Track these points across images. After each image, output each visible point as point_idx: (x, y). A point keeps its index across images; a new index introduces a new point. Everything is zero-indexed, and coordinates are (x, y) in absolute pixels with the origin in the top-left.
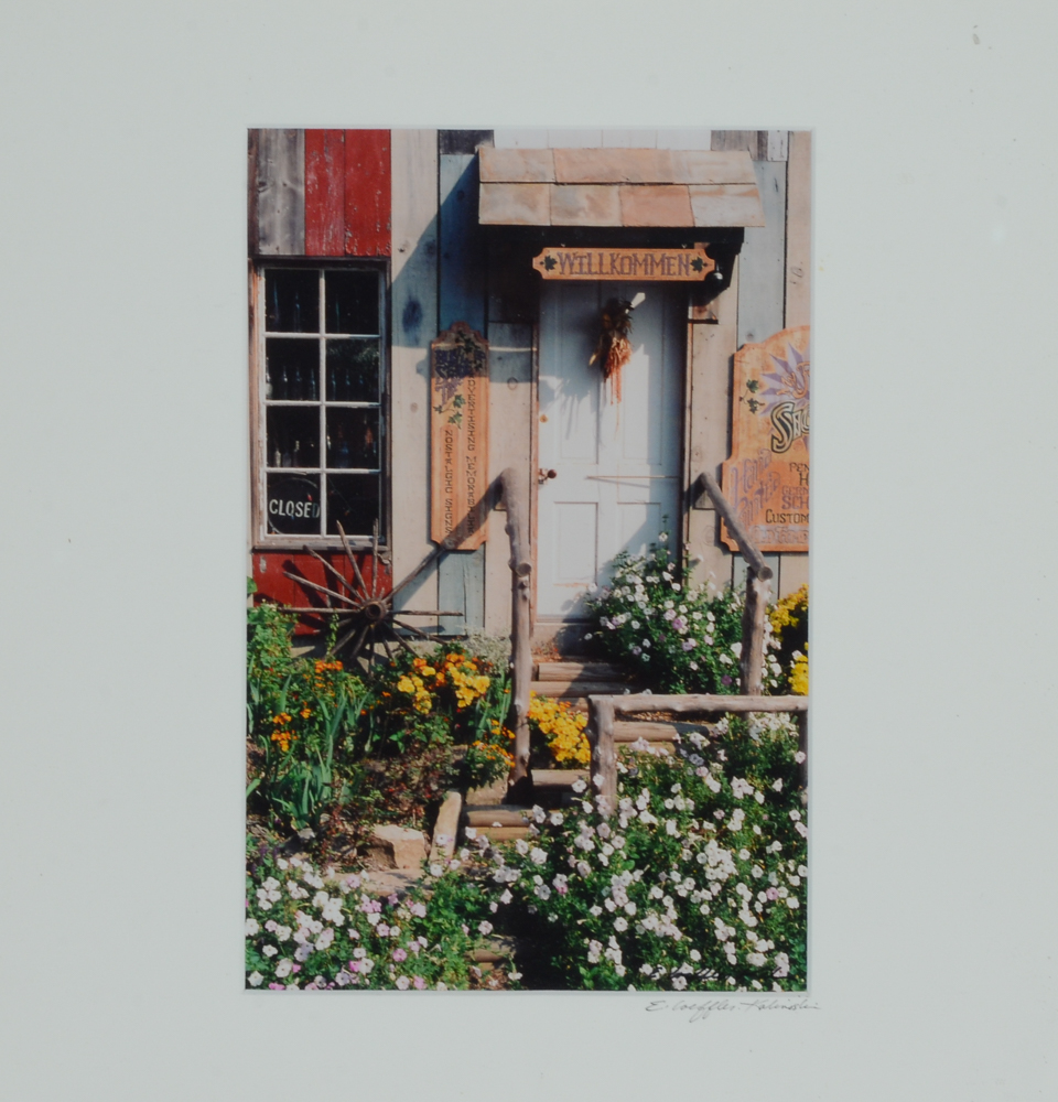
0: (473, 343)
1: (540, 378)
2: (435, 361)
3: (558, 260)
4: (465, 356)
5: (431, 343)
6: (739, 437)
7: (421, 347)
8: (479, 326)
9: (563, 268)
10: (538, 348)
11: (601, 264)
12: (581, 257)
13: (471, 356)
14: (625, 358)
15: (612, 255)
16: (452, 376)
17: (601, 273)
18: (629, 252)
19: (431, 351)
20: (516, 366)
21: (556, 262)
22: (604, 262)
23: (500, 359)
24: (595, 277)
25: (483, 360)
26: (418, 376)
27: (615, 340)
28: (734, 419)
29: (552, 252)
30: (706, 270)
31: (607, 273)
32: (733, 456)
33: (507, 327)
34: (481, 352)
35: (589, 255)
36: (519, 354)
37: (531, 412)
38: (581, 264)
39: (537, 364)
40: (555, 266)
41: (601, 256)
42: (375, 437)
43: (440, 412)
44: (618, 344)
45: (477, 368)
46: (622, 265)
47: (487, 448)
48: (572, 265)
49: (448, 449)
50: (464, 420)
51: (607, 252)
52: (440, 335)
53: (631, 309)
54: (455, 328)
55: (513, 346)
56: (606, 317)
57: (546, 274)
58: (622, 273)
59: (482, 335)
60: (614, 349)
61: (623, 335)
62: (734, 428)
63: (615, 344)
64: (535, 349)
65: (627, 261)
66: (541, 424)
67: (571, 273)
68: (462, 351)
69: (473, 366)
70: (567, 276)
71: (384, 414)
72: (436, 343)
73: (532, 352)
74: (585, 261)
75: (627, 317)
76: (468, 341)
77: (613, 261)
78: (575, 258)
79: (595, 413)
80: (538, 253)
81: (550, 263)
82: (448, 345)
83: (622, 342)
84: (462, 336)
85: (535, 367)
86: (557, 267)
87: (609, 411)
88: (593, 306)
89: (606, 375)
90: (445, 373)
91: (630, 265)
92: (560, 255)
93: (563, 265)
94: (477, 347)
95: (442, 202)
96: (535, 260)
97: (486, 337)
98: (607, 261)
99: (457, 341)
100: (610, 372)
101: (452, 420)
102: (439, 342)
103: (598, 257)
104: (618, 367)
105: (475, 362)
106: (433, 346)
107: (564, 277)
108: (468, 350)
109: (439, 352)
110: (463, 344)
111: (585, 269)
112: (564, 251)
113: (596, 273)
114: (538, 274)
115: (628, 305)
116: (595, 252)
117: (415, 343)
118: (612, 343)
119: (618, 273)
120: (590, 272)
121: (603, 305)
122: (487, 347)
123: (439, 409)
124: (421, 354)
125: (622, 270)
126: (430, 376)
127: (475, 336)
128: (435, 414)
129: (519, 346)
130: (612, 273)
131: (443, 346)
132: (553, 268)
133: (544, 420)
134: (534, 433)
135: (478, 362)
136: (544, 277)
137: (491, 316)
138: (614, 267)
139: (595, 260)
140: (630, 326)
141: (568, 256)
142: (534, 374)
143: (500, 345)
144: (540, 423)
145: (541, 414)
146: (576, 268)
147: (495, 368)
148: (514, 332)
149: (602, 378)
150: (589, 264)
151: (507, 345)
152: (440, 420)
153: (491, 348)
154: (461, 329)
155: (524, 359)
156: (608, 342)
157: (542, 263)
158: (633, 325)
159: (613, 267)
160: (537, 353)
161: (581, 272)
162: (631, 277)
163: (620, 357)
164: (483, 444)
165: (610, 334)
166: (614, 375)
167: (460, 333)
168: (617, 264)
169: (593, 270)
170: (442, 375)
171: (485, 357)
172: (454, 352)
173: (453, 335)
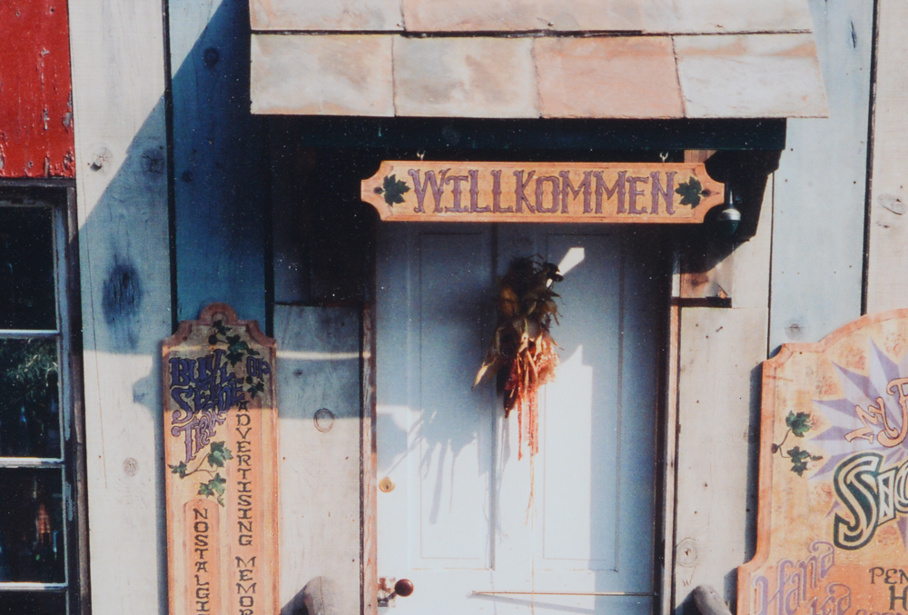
0: (244, 344)
1: (379, 409)
2: (169, 380)
3: (410, 184)
4: (230, 369)
5: (161, 344)
6: (770, 519)
7: (142, 353)
8: (256, 312)
9: (421, 201)
10: (373, 351)
11: (496, 192)
12: (457, 179)
13: (241, 369)
14: (544, 370)
15: (518, 175)
16: (205, 407)
17: (497, 208)
18: (554, 169)
19: (161, 361)
20: (331, 386)
21: (407, 189)
22: (503, 188)
23: (298, 373)
24: (486, 218)
25: (266, 377)
26: (137, 407)
27: (525, 338)
28: (761, 487)
29: (398, 169)
30: (707, 204)
31: (509, 210)
32: (758, 556)
33: (311, 316)
34: (261, 362)
35: (473, 174)
36: (335, 364)
37: (362, 472)
38: (456, 192)
39: (373, 383)
40: (405, 196)
41: (496, 176)
42: (55, 523)
43: (183, 475)
44: (532, 346)
45: (253, 391)
46: (538, 194)
47: (275, 542)
48: (438, 194)
49: (201, 543)
50: (230, 491)
51: (508, 169)
52: (178, 328)
53: (558, 279)
54: (207, 316)
55: (323, 350)
56: (507, 295)
57: (388, 212)
58: (539, 208)
59: (263, 327)
60: (523, 354)
61: (542, 328)
62: (761, 503)
63: (525, 345)
64: (367, 355)
65: (548, 187)
66: (381, 495)
67: (437, 209)
68: (224, 359)
69: (246, 387)
70: (429, 215)
71: (71, 479)
72: (170, 345)
73: (361, 359)
74: (465, 186)
75: (549, 294)
76: (234, 341)
77: (521, 186)
78: (446, 180)
79: (487, 474)
80: (371, 170)
81: (394, 191)
82: (195, 348)
83: (539, 341)
84: (223, 331)
85: (368, 389)
86: (411, 197)
87: (513, 471)
88: (482, 273)
89: (509, 404)
90: (190, 401)
91: (555, 194)
92: (414, 175)
93: (420, 194)
94: (251, 352)
95: (175, 70)
96: (364, 184)
97: (270, 332)
98: (508, 185)
99: (213, 340)
100: (516, 396)
101: (206, 489)
102: (178, 343)
103: (491, 179)
104: (531, 389)
105: (249, 380)
106: (165, 350)
107: (422, 217)
108: (234, 358)
109: (176, 361)
110: (224, 347)
111: (465, 201)
112: (423, 167)
113: (486, 209)
114: (371, 211)
115: (551, 270)
116: (484, 168)
117: (130, 344)
118: (520, 344)
119: (532, 210)
120: (474, 208)
121: (502, 269)
122: (272, 352)
123: (181, 470)
124: (142, 365)
125: (539, 204)
126: (162, 407)
127: (248, 330)
128: (173, 479)
129: (335, 349)
130: (519, 210)
131: (185, 350)
132: (400, 200)
133: (387, 487)
134: (367, 512)
135: (255, 380)
136: (383, 217)
137: (279, 294)
138: (523, 198)
139: (485, 185)
140: (555, 310)
141: (429, 177)
142: (367, 402)
143: (298, 347)
144: (379, 493)
145: (380, 476)
146: (447, 200)
147: (290, 391)
148: (325, 323)
149: (500, 410)
150: (474, 192)
151: (312, 348)
152: (182, 491)
153: (279, 354)
154: (219, 317)
155: (346, 375)
156: (512, 341)
157: (378, 191)
158: (561, 309)
159: (521, 197)
160: (373, 361)
161: (457, 208)
162: (557, 217)
163: (536, 369)
164: (268, 534)
165: (516, 325)
166: (525, 403)
167: (217, 324)
168: (529, 191)
169: (482, 203)
170: (184, 406)
171: (268, 371)
172: (205, 362)
173: (205, 331)
